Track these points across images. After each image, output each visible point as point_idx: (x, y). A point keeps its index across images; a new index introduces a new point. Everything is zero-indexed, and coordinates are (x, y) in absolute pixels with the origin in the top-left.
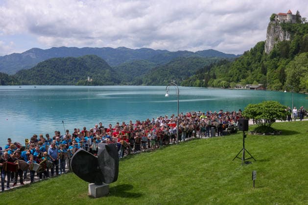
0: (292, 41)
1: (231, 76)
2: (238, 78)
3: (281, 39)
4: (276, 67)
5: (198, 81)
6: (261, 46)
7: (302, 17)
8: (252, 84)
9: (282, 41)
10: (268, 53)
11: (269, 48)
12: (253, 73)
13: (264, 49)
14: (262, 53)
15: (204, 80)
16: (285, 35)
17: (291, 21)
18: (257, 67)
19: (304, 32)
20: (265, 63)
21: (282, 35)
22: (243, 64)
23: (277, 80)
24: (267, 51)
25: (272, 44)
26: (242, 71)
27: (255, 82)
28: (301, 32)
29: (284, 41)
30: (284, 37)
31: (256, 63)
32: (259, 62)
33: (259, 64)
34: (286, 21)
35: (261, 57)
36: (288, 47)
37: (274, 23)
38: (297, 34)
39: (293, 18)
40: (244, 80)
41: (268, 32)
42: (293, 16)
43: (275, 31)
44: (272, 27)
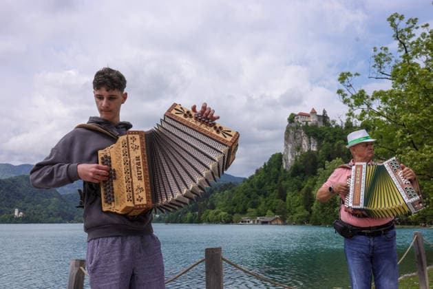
0: (320, 151)
1: (235, 205)
2: (244, 206)
3: (305, 148)
4: (300, 189)
5: (189, 214)
6: (278, 159)
7: (331, 119)
8: (265, 215)
9: (306, 151)
10: (288, 169)
11: (289, 161)
12: (267, 198)
13: (282, 164)
14: (279, 169)
15: (197, 213)
16: (310, 143)
17: (317, 123)
18: (272, 190)
19: (335, 139)
20: (284, 184)
21: (305, 142)
22: (252, 186)
23: (301, 207)
24: (287, 166)
25: (293, 156)
26: (252, 196)
27: (269, 211)
28: (331, 138)
29: (309, 151)
30: (309, 146)
31: (272, 183)
32: (276, 182)
33: (276, 185)
34: (309, 123)
35: (278, 175)
36: (315, 158)
37: (293, 125)
38: (327, 141)
39: (319, 120)
40: (254, 210)
41: (287, 139)
42: (319, 116)
43: (295, 138)
44: (291, 131)
